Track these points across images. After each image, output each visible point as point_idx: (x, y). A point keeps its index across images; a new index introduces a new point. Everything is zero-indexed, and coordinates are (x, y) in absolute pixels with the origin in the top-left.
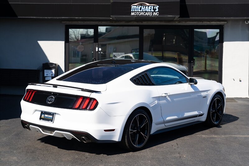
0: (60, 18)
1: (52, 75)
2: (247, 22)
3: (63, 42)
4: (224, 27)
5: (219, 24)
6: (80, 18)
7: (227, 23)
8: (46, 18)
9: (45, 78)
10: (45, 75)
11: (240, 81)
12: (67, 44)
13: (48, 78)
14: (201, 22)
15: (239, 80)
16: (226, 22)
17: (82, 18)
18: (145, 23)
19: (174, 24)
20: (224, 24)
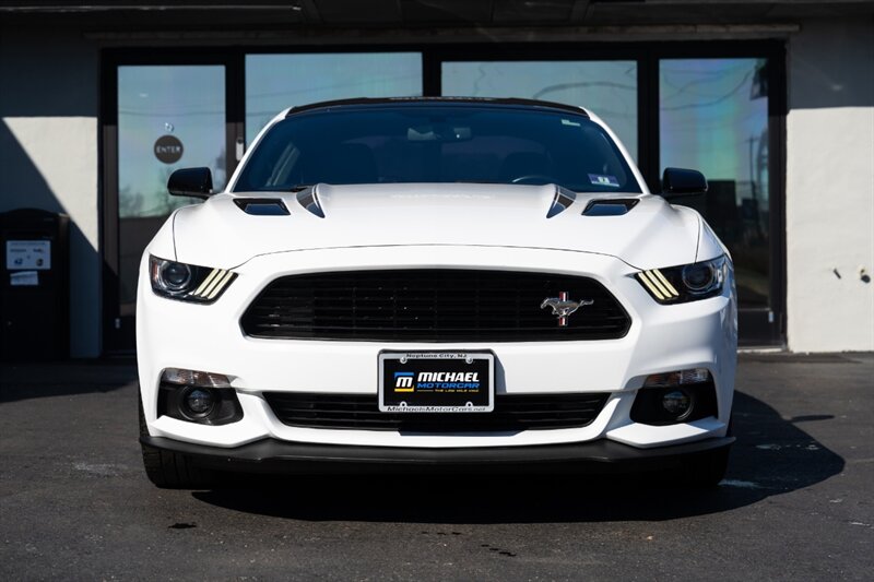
0: (74, 9)
1: (40, 262)
3: (92, 122)
4: (787, 46)
5: (765, 36)
6: (162, 8)
7: (801, 28)
8: (10, 9)
9: (9, 279)
10: (10, 265)
11: (866, 279)
12: (109, 129)
13: (25, 276)
14: (691, 28)
15: (859, 276)
16: (796, 28)
17: (167, 10)
18: (445, 36)
19: (571, 36)
20: (789, 33)
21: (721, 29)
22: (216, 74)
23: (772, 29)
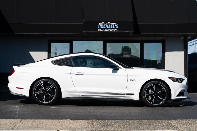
0: (45, 34)
2: (182, 37)
3: (47, 53)
4: (165, 41)
5: (162, 39)
8: (35, 34)
12: (50, 53)
14: (149, 38)
16: (167, 38)
17: (61, 34)
18: (107, 38)
19: (129, 39)
20: (166, 39)
21: (154, 38)
22: (68, 44)
23: (163, 38)
